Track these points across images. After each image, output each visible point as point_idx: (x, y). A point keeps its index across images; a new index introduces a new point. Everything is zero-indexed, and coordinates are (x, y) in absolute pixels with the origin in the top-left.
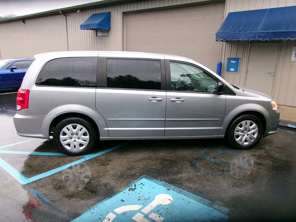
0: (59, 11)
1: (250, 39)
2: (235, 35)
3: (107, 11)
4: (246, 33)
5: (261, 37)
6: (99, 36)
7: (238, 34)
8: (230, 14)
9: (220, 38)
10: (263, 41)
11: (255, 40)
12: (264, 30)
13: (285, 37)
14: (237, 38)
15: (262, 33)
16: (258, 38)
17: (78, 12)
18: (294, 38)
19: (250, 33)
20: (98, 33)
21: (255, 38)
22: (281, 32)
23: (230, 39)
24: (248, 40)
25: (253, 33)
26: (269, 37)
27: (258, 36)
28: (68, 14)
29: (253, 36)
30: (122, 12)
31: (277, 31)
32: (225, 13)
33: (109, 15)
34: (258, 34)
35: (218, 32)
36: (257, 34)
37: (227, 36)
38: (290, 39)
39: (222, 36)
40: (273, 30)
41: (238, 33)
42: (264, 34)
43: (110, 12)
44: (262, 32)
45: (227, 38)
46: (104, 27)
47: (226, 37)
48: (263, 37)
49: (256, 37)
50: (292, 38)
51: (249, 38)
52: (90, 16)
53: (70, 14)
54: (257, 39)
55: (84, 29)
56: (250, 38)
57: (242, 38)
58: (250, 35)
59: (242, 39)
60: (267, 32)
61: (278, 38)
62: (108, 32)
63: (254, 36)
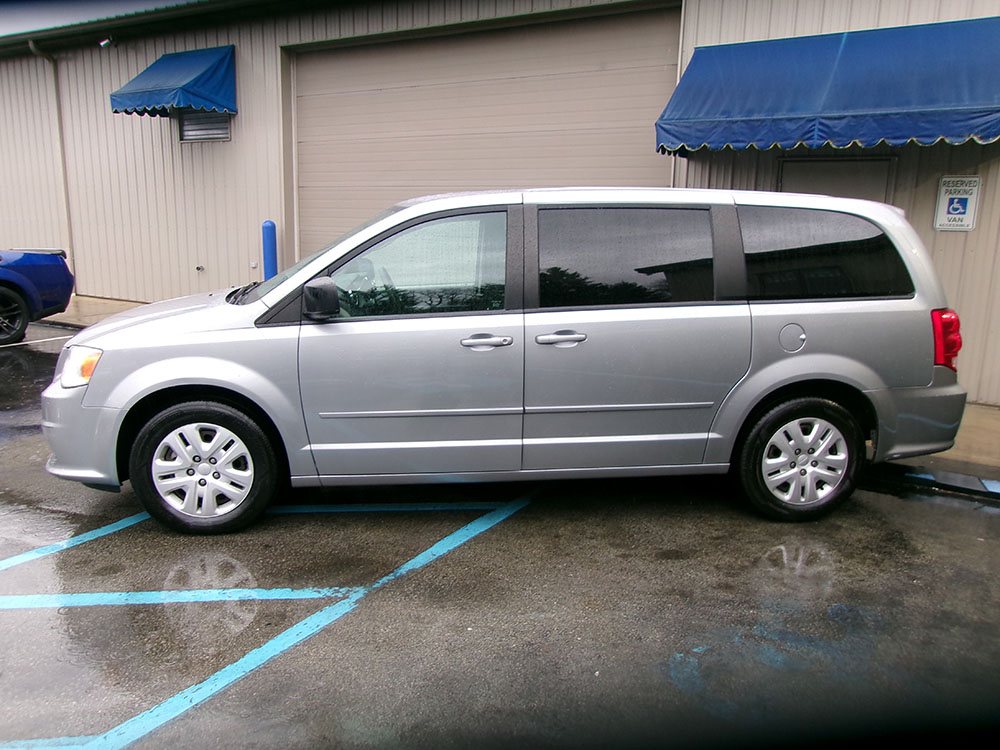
0: (28, 43)
1: (792, 142)
2: (735, 126)
3: (223, 43)
4: (774, 120)
5: (835, 133)
6: (192, 142)
7: (744, 125)
8: (701, 54)
9: (674, 140)
10: (839, 150)
11: (811, 146)
12: (844, 109)
13: (926, 133)
14: (741, 139)
15: (835, 119)
16: (823, 138)
17: (102, 44)
18: (962, 136)
19: (790, 120)
20: (186, 128)
21: (808, 139)
22: (909, 115)
23: (714, 142)
24: (784, 148)
25: (800, 119)
26: (863, 135)
27: (820, 130)
28: (63, 55)
29: (804, 131)
30: (282, 48)
31: (894, 110)
32: (682, 52)
33: (228, 57)
34: (821, 124)
35: (662, 116)
36: (816, 122)
37: (699, 131)
38: (947, 141)
39: (683, 130)
40: (877, 106)
41: (742, 121)
42: (845, 121)
43: (233, 47)
44: (836, 114)
45: (702, 139)
46: (208, 103)
47: (699, 134)
48: (839, 135)
49: (816, 136)
50: (952, 136)
51: (785, 140)
52: (151, 61)
53: (70, 55)
54: (816, 142)
55: (126, 112)
56: (790, 138)
57: (760, 140)
58: (791, 126)
59: (762, 144)
60: (853, 116)
61: (898, 138)
62: (227, 125)
63: (806, 129)
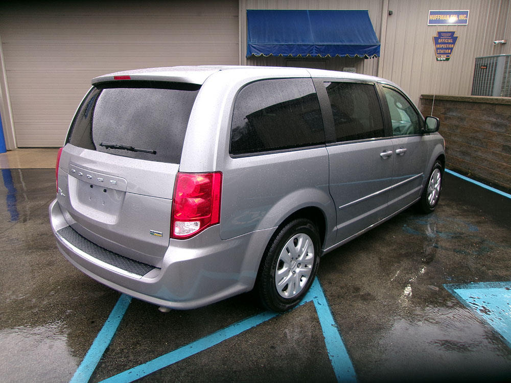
1: (306, 54)
2: (283, 47)
4: (298, 45)
5: (321, 51)
7: (286, 46)
9: (258, 52)
10: (323, 59)
11: (312, 56)
13: (352, 53)
14: (286, 52)
15: (321, 46)
16: (317, 53)
19: (304, 45)
21: (312, 53)
22: (346, 46)
23: (275, 53)
24: (303, 56)
25: (308, 45)
26: (331, 53)
27: (316, 50)
29: (309, 50)
34: (316, 47)
36: (314, 46)
39: (261, 47)
42: (324, 47)
44: (321, 44)
45: (270, 52)
47: (268, 49)
48: (323, 52)
51: (303, 53)
54: (314, 54)
56: (305, 52)
58: (305, 48)
59: (294, 54)
60: (327, 45)
61: (343, 54)
